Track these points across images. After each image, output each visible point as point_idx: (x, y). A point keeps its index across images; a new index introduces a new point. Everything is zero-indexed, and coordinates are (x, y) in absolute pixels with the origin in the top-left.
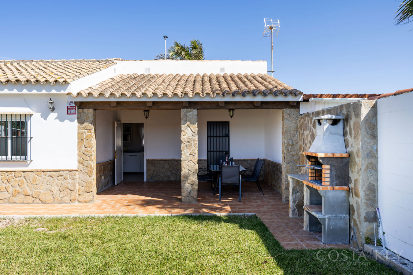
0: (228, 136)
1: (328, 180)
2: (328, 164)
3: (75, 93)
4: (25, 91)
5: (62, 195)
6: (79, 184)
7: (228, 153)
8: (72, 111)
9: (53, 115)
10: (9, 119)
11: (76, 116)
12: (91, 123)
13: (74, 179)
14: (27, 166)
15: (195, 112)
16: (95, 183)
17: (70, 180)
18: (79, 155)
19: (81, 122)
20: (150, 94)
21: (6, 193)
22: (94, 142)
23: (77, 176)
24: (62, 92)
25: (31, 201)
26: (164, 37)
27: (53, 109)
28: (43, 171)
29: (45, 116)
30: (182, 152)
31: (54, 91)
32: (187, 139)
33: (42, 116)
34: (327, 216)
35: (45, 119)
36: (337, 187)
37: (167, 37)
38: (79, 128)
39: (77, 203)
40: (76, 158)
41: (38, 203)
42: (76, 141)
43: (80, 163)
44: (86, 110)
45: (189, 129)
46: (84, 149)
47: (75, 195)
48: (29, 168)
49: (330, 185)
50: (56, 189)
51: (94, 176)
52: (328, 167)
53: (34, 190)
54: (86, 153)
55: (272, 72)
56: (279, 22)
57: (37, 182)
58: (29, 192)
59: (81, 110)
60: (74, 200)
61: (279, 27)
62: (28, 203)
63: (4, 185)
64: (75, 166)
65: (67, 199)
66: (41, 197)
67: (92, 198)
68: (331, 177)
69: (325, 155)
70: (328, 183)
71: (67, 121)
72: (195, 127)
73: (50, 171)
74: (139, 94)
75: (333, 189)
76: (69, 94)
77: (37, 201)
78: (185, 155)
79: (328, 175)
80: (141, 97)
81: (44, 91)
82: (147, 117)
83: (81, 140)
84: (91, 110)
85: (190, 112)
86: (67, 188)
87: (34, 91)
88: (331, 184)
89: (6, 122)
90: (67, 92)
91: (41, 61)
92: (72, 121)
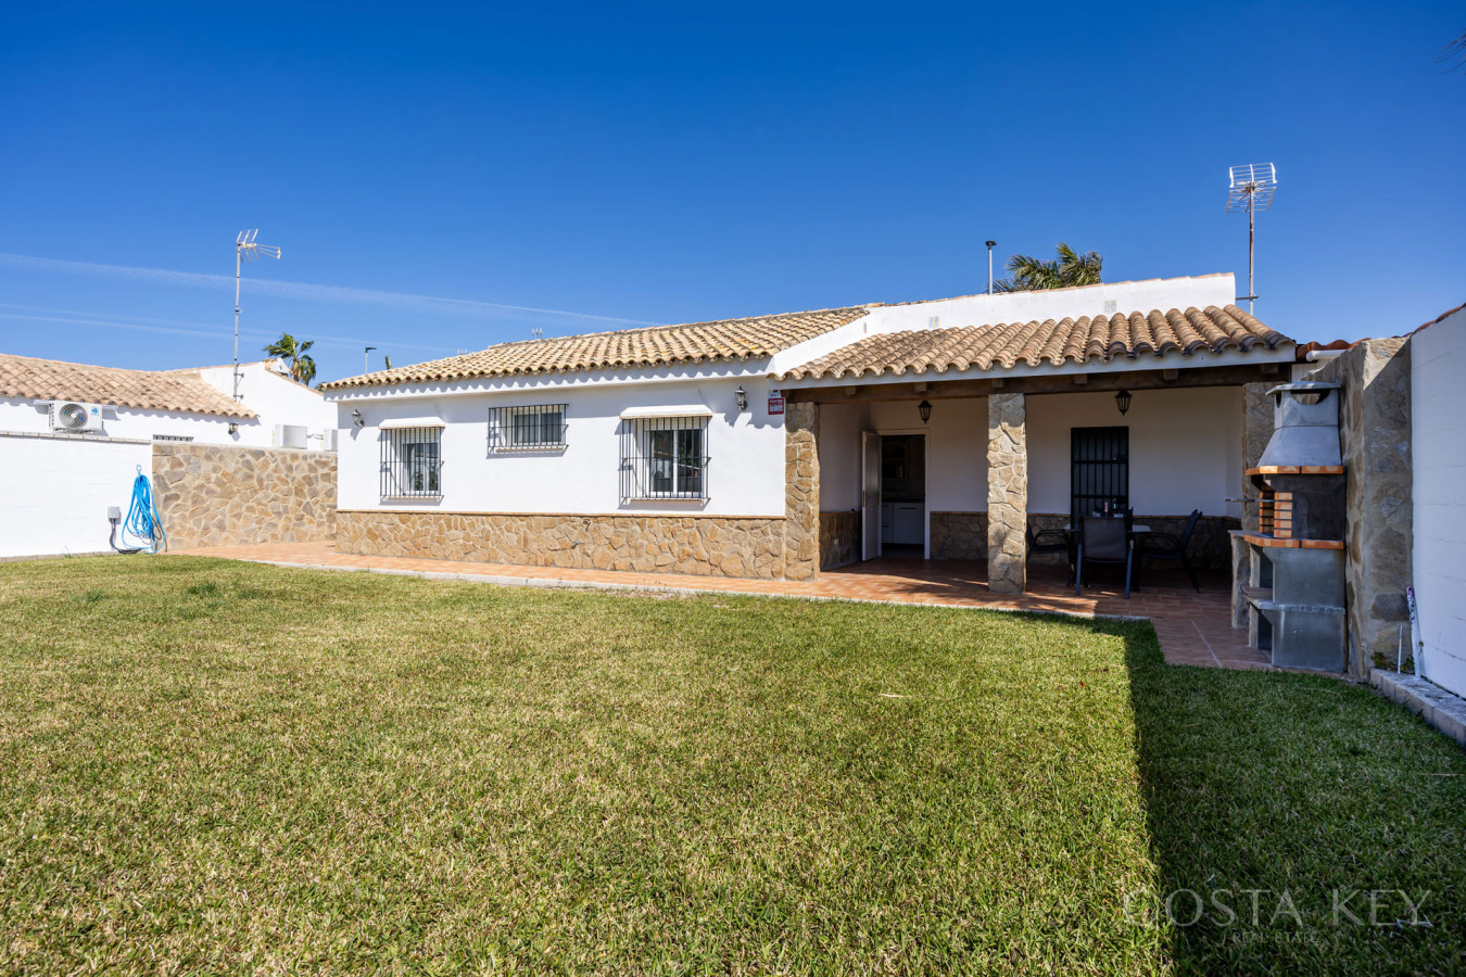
0: (1124, 460)
1: (1289, 525)
2: (1286, 491)
3: (780, 374)
4: (699, 376)
5: (758, 564)
6: (788, 545)
7: (1123, 500)
8: (776, 408)
9: (745, 417)
10: (675, 428)
11: (783, 416)
12: (810, 431)
13: (779, 535)
14: (702, 509)
15: (1019, 399)
16: (816, 544)
17: (771, 537)
18: (788, 491)
19: (792, 428)
20: (920, 368)
21: (669, 555)
22: (815, 465)
23: (784, 530)
24: (760, 373)
25: (707, 572)
26: (987, 243)
27: (745, 407)
28: (728, 519)
29: (731, 420)
30: (991, 486)
31: (745, 373)
32: (1000, 459)
33: (726, 419)
34: (1282, 606)
35: (732, 424)
36: (1310, 543)
37: (993, 244)
38: (788, 440)
39: (783, 580)
40: (783, 496)
41: (719, 576)
42: (784, 464)
43: (789, 504)
44: (800, 405)
45: (1005, 436)
46: (796, 478)
47: (780, 564)
48: (706, 512)
49: (1293, 537)
50: (747, 552)
51: (815, 531)
52: (1289, 496)
53: (712, 552)
54: (801, 487)
55: (1251, 299)
56: (1274, 171)
57: (717, 538)
58: (705, 556)
59: (792, 406)
60: (779, 573)
61: (1275, 182)
62: (703, 575)
63: (666, 541)
64: (780, 510)
65: (766, 571)
66: (723, 565)
67: (810, 571)
68: (1294, 519)
69: (1279, 469)
70: (1289, 533)
71: (767, 427)
72: (1019, 433)
73: (738, 519)
74: (898, 369)
75: (1300, 546)
76: (771, 376)
77: (718, 571)
78: (998, 492)
79: (1289, 515)
80: (903, 374)
81: (730, 374)
82: (926, 420)
83: (791, 462)
84: (810, 405)
85: (1008, 400)
86: (767, 551)
87: (715, 375)
88: (1297, 533)
89: (670, 433)
90: (767, 373)
91: (730, 322)
92: (776, 426)
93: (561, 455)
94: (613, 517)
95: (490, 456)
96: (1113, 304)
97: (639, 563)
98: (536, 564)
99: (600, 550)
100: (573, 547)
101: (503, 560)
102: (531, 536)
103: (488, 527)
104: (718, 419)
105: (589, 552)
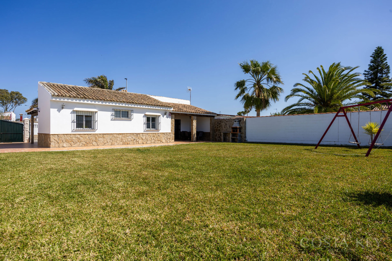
0: (180, 124)
5: (168, 140)
6: (171, 137)
8: (170, 115)
9: (165, 116)
11: (171, 117)
12: (174, 119)
15: (196, 117)
16: (174, 137)
17: (169, 136)
18: (171, 128)
19: (172, 119)
21: (154, 140)
22: (174, 124)
23: (171, 135)
24: (171, 109)
25: (160, 142)
27: (165, 114)
28: (163, 133)
29: (163, 116)
32: (194, 124)
35: (163, 117)
36: (240, 133)
42: (171, 124)
43: (171, 131)
44: (173, 115)
45: (194, 121)
47: (170, 140)
48: (159, 132)
50: (166, 139)
51: (174, 135)
55: (191, 104)
57: (162, 137)
58: (160, 140)
60: (170, 142)
63: (153, 138)
64: (170, 132)
67: (173, 141)
71: (168, 118)
72: (196, 121)
77: (161, 142)
78: (194, 129)
81: (164, 109)
84: (174, 115)
86: (169, 138)
89: (150, 118)
92: (170, 118)
93: (131, 121)
94: (143, 134)
95: (111, 120)
96: (179, 102)
97: (148, 142)
98: (125, 144)
99: (140, 140)
100: (134, 140)
101: (116, 144)
102: (123, 138)
103: (111, 137)
104: (162, 116)
105: (138, 141)
